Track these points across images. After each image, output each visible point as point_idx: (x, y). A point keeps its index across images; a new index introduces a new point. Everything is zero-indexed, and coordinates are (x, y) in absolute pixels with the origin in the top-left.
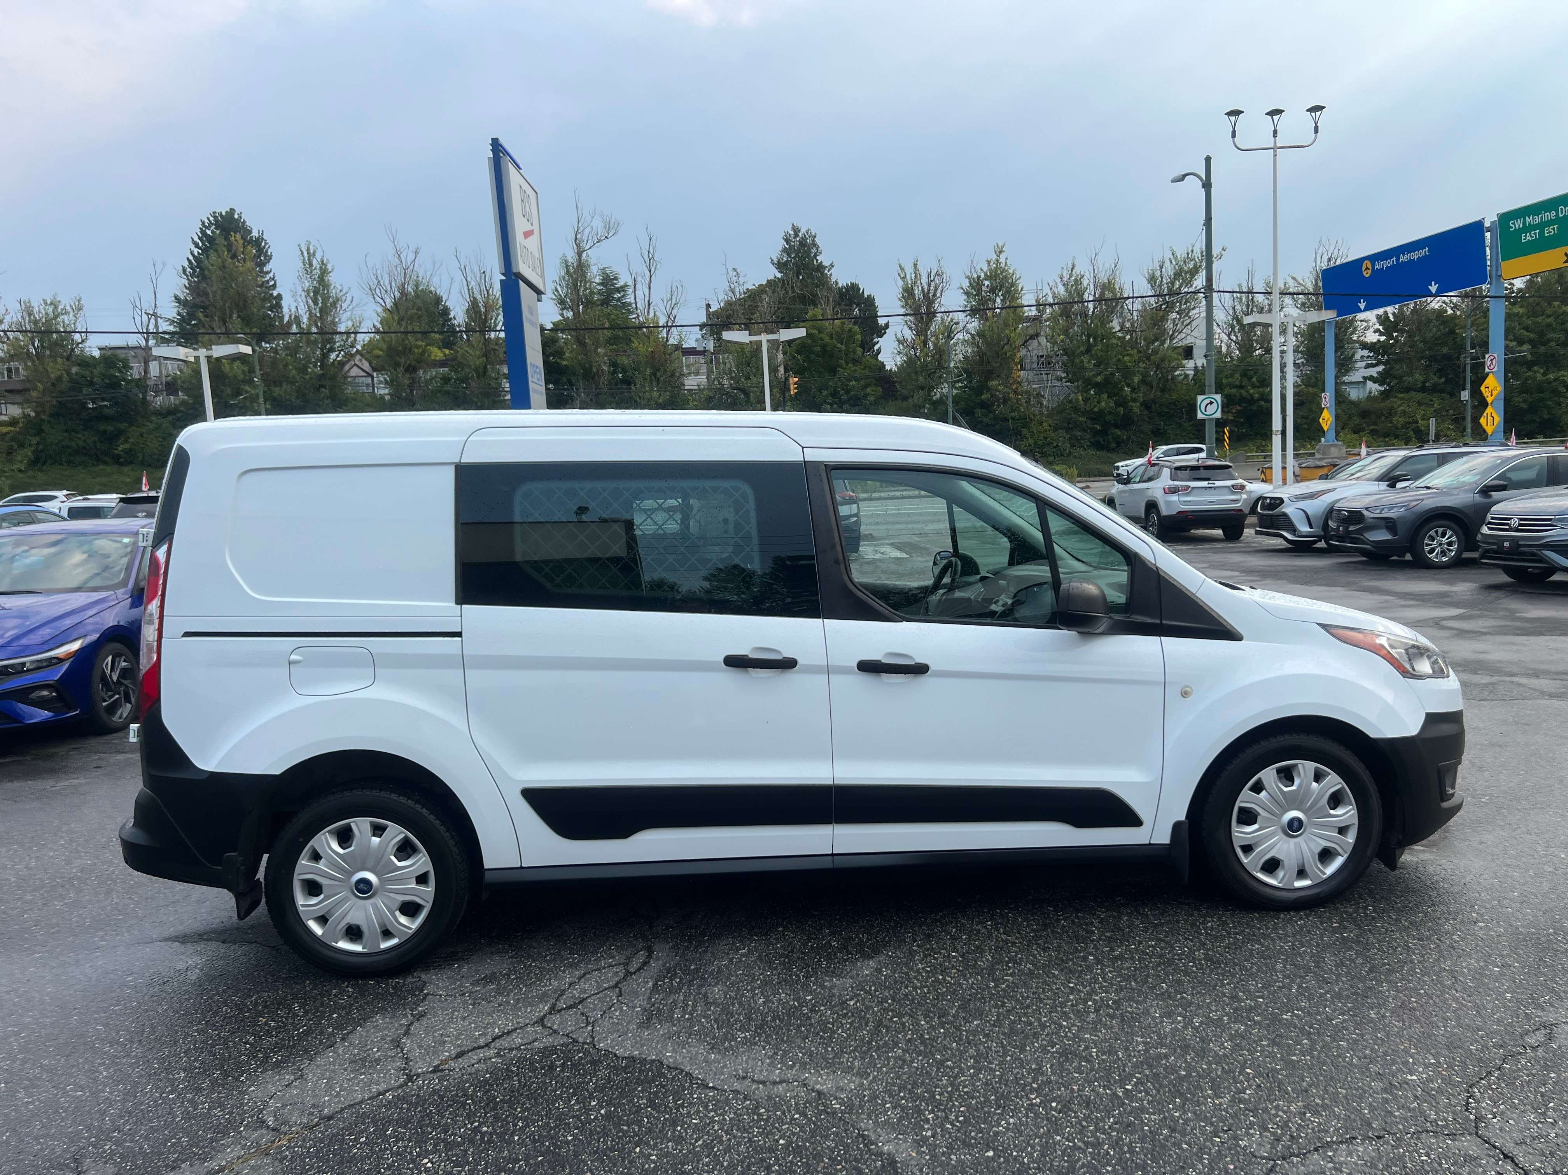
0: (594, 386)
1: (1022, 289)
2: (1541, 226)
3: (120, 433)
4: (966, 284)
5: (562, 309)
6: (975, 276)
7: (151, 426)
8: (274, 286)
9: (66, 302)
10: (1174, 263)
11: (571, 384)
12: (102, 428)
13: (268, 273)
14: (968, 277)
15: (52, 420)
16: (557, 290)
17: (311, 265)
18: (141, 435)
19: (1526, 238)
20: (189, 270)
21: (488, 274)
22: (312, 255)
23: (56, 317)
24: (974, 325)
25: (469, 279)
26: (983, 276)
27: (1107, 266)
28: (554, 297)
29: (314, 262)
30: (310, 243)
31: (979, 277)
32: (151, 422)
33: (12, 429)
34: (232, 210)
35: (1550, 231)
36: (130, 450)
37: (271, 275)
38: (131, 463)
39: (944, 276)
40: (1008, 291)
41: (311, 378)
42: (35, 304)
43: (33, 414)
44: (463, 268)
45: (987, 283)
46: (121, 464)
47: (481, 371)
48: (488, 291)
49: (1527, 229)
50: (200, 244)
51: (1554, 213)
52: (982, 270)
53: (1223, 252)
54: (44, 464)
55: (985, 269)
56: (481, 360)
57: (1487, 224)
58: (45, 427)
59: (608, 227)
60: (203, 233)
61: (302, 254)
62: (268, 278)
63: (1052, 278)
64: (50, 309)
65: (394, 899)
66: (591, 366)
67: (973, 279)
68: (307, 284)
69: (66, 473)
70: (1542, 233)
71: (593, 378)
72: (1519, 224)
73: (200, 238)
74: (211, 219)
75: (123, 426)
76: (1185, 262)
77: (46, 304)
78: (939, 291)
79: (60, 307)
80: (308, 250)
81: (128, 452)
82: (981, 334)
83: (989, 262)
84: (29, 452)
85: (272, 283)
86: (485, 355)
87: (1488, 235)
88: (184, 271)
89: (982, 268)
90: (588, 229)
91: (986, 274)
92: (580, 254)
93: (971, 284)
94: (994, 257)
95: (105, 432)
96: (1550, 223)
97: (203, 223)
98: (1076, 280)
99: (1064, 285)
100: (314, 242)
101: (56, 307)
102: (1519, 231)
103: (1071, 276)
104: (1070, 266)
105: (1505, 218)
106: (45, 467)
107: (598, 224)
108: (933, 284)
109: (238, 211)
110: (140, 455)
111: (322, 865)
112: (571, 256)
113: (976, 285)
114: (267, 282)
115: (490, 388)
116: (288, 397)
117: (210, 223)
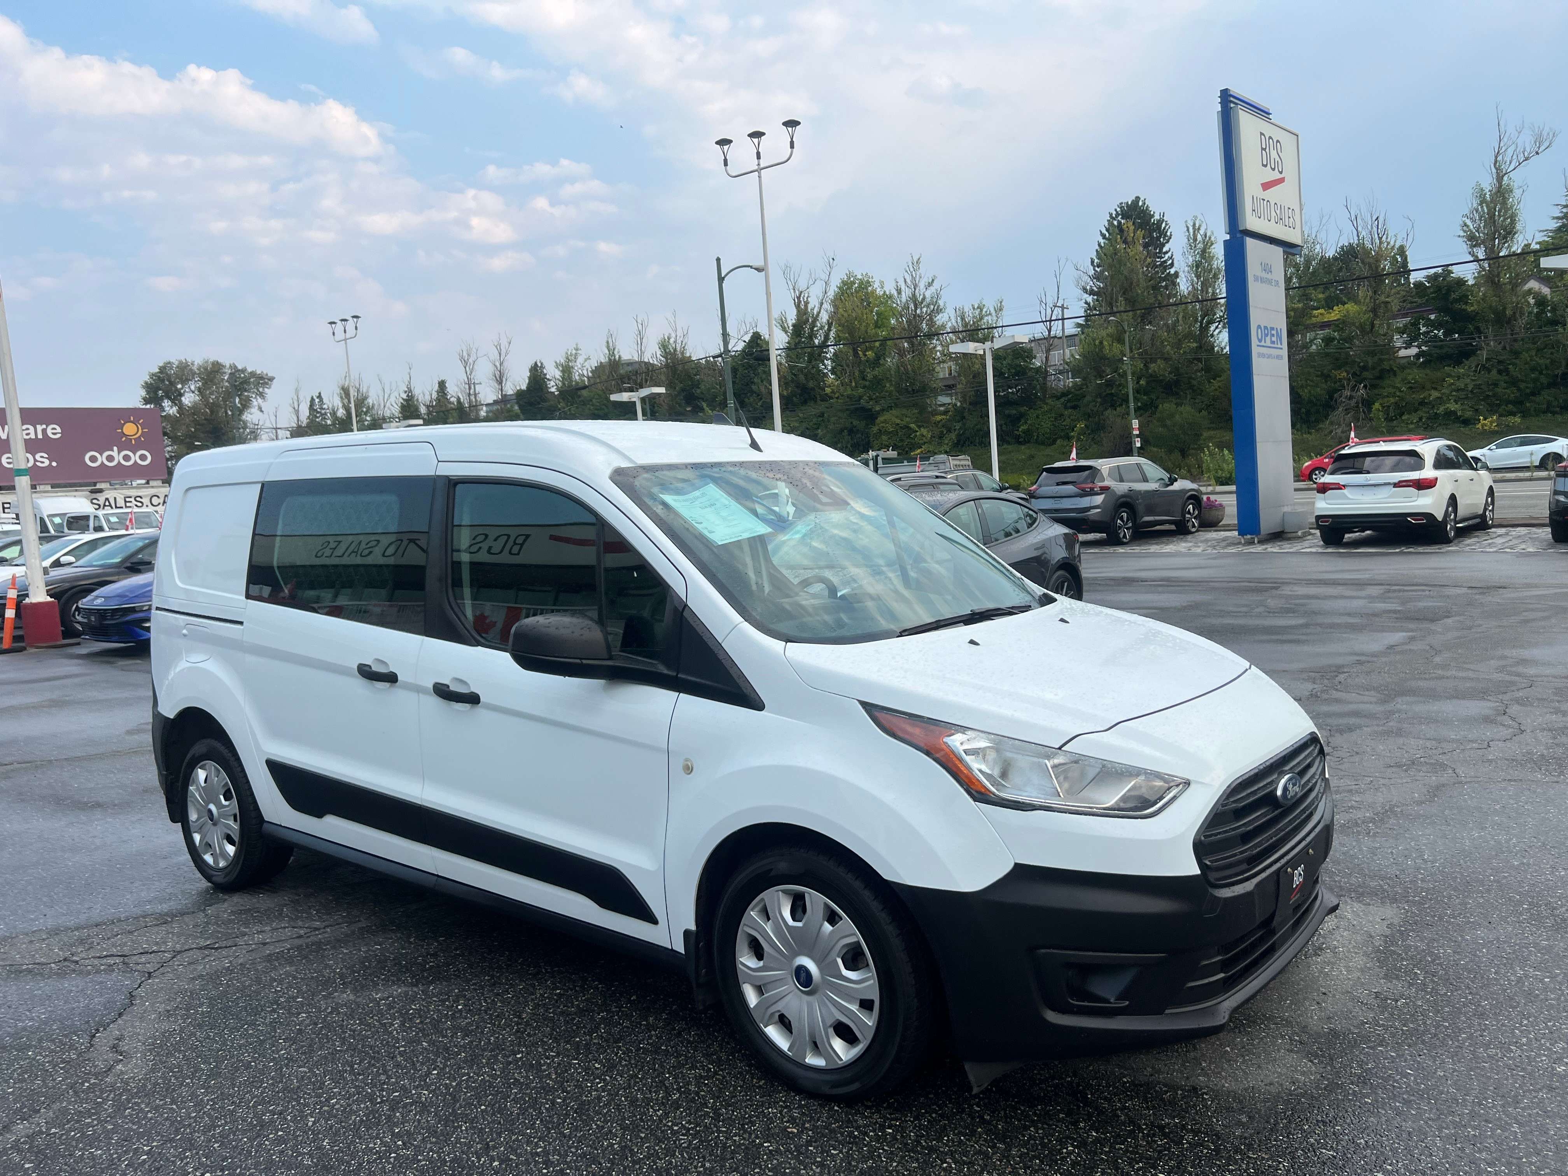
0: (1509, 331)
3: (1022, 416)
5: (1472, 246)
7: (1046, 408)
8: (1172, 265)
9: (990, 305)
11: (1478, 330)
12: (1007, 412)
13: (1167, 252)
15: (971, 407)
16: (1465, 225)
17: (1195, 240)
18: (1037, 417)
20: (1096, 261)
21: (1381, 220)
22: (1196, 230)
23: (981, 318)
25: (1360, 229)
28: (1462, 234)
29: (1199, 238)
30: (1196, 217)
32: (1047, 404)
33: (944, 417)
34: (1138, 198)
36: (1028, 430)
37: (1169, 254)
38: (1029, 442)
41: (1185, 352)
42: (966, 310)
43: (959, 404)
44: (1353, 217)
46: (1020, 443)
47: (1368, 328)
48: (1380, 239)
50: (1107, 235)
54: (963, 446)
56: (1367, 316)
58: (966, 414)
59: (1539, 140)
60: (1110, 223)
61: (1188, 230)
62: (1166, 257)
64: (978, 312)
66: (1505, 309)
68: (1191, 259)
69: (978, 452)
71: (1508, 322)
73: (1107, 230)
74: (1118, 209)
75: (1024, 409)
77: (974, 308)
79: (985, 310)
80: (1194, 225)
81: (1028, 432)
84: (953, 436)
85: (1170, 262)
86: (1374, 310)
88: (1092, 262)
90: (1513, 147)
92: (1500, 179)
95: (1009, 416)
97: (1111, 215)
100: (1200, 217)
101: (981, 310)
106: (963, 449)
107: (1526, 141)
109: (1142, 199)
110: (1035, 434)
112: (1488, 183)
114: (1165, 262)
115: (1378, 346)
116: (1162, 373)
117: (1117, 214)
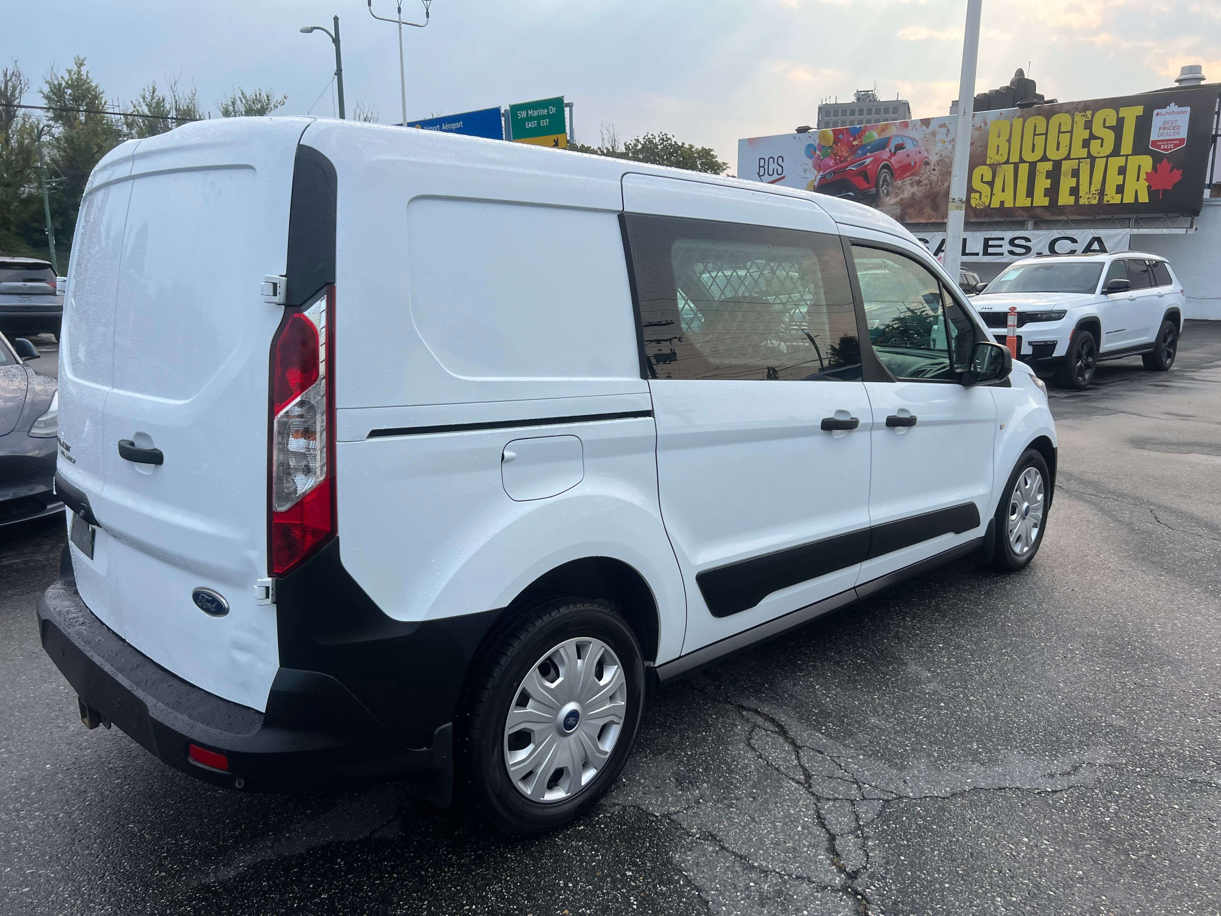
1: (105, 102)
2: (539, 118)
4: (46, 89)
6: (56, 83)
10: (244, 102)
14: (47, 82)
19: (530, 125)
24: (58, 130)
26: (64, 84)
27: (186, 95)
31: (60, 85)
35: (545, 123)
39: (22, 78)
40: (92, 103)
45: (69, 91)
49: (530, 119)
51: (546, 110)
52: (62, 77)
53: (285, 100)
55: (67, 77)
57: (502, 111)
63: (136, 97)
65: (595, 724)
67: (54, 85)
70: (539, 123)
72: (524, 114)
76: (254, 103)
78: (18, 91)
82: (69, 140)
83: (70, 72)
87: (503, 119)
89: (63, 76)
91: (67, 83)
93: (51, 90)
94: (75, 68)
96: (544, 117)
98: (158, 103)
99: (147, 105)
102: (524, 120)
103: (153, 98)
104: (151, 89)
105: (515, 109)
108: (10, 84)
111: (530, 708)
113: (57, 91)
